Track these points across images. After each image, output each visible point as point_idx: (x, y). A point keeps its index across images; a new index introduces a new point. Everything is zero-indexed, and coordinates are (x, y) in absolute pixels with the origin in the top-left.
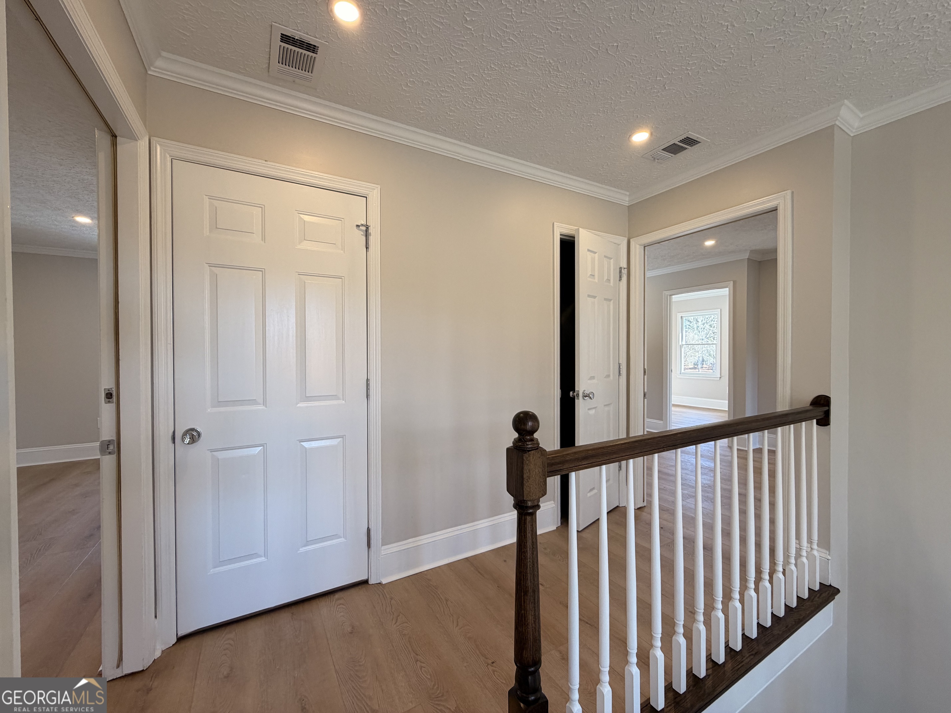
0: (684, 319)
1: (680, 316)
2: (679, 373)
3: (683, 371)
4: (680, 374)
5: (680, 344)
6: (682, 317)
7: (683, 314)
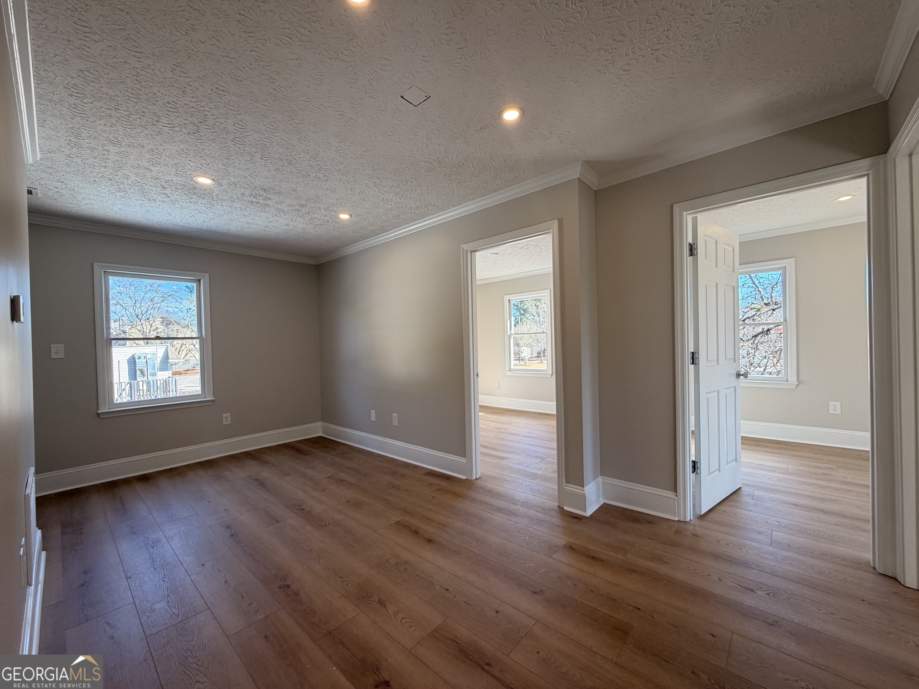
0: (512, 302)
1: (508, 299)
2: (508, 369)
3: (512, 367)
4: (510, 371)
5: (509, 333)
6: (509, 300)
7: (511, 297)
